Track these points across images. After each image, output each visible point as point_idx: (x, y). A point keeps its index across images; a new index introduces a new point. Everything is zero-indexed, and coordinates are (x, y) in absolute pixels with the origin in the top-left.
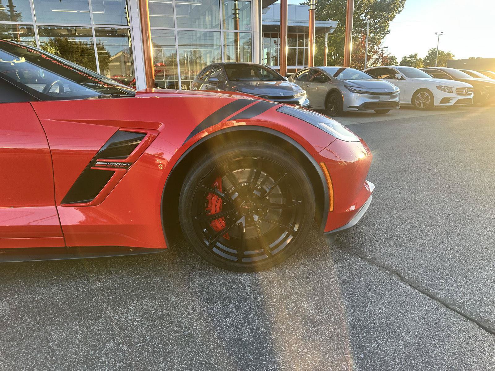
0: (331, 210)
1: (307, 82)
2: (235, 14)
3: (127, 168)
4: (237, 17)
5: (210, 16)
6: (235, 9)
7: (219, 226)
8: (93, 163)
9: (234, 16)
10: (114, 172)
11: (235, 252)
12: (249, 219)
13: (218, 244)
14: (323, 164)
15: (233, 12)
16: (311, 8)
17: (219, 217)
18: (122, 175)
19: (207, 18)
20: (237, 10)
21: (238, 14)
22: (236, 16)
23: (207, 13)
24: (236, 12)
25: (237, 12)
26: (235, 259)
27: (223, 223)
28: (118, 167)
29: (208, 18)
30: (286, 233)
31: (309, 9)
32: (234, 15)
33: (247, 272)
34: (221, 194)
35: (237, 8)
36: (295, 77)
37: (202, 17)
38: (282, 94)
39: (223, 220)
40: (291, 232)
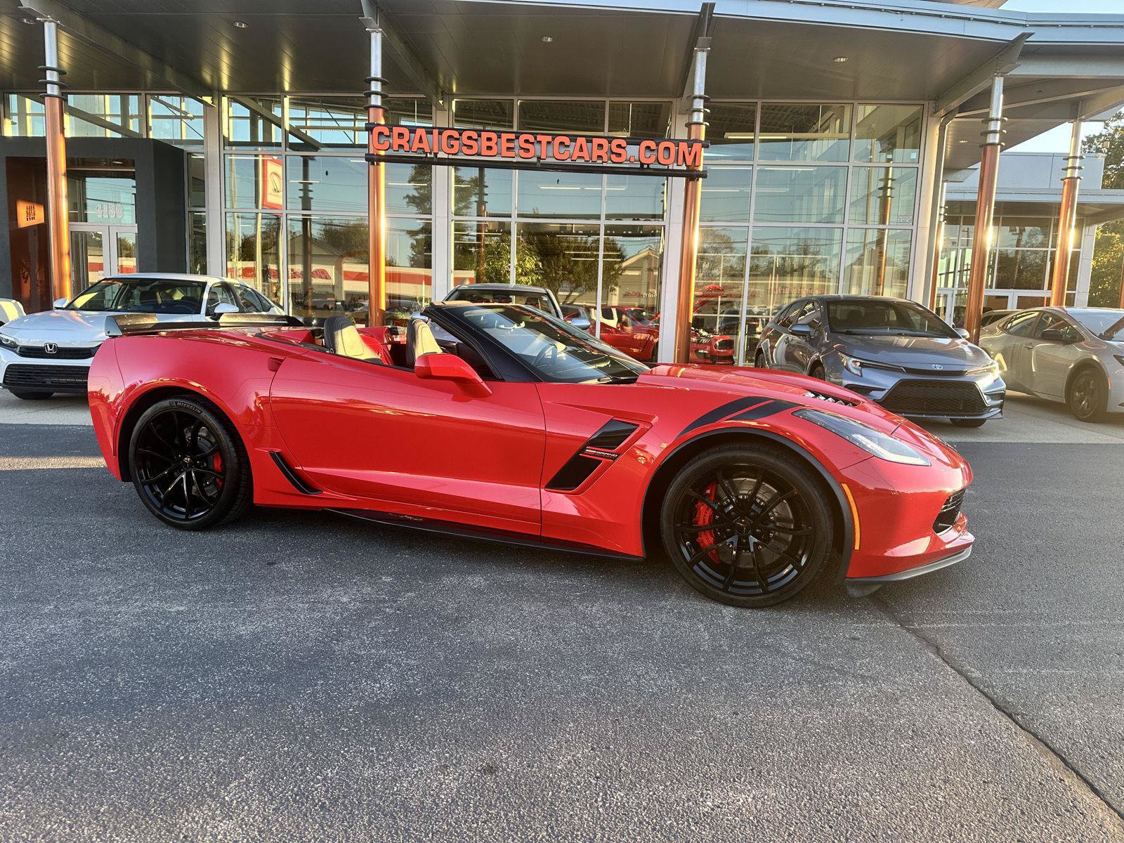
0: (857, 547)
1: (1031, 340)
2: (885, 188)
3: (614, 459)
4: (888, 194)
5: (832, 190)
6: (886, 179)
7: (706, 542)
8: (583, 450)
9: (881, 193)
10: (601, 461)
11: (722, 578)
12: (744, 541)
13: (701, 563)
14: (845, 486)
15: (881, 184)
16: (1069, 176)
17: (707, 530)
18: (609, 465)
19: (826, 193)
20: (890, 181)
21: (891, 188)
22: (886, 193)
23: (827, 182)
24: (886, 184)
25: (889, 186)
26: (721, 586)
27: (711, 539)
28: (605, 457)
29: (828, 193)
30: (791, 566)
31: (1063, 177)
32: (882, 191)
33: (733, 606)
34: (714, 505)
35: (890, 177)
36: (1003, 326)
37: (816, 190)
38: (937, 365)
39: (711, 535)
40: (797, 566)
